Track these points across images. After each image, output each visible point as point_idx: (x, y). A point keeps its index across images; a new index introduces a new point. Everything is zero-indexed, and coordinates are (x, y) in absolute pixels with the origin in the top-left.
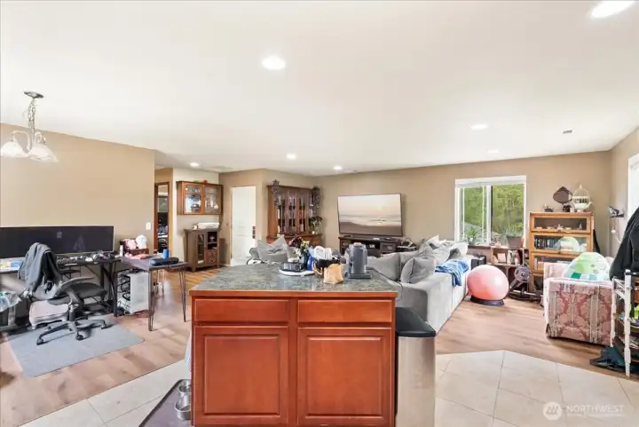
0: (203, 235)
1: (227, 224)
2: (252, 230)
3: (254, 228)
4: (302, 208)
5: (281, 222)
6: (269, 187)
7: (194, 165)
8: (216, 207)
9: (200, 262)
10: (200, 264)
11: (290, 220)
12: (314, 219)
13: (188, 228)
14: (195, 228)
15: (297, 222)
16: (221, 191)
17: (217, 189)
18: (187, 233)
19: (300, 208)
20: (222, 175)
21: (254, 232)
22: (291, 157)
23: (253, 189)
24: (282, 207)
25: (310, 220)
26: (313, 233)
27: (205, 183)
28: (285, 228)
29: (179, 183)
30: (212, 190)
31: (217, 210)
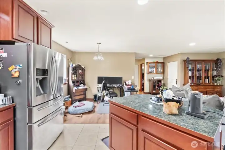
0: (155, 82)
1: (166, 78)
2: (176, 80)
3: (177, 80)
4: (207, 70)
5: (192, 78)
6: (184, 61)
7: (151, 56)
8: (162, 71)
9: (154, 91)
10: (154, 92)
11: (198, 77)
12: (216, 76)
13: (150, 79)
14: (152, 79)
15: (203, 78)
16: (163, 64)
17: (162, 64)
18: (150, 80)
19: (205, 70)
20: (164, 58)
21: (177, 82)
22: (192, 44)
23: (177, 62)
24: (193, 70)
25: (213, 77)
26: (215, 84)
27: (157, 62)
28: (194, 80)
29: (147, 63)
30: (160, 65)
31: (162, 72)
